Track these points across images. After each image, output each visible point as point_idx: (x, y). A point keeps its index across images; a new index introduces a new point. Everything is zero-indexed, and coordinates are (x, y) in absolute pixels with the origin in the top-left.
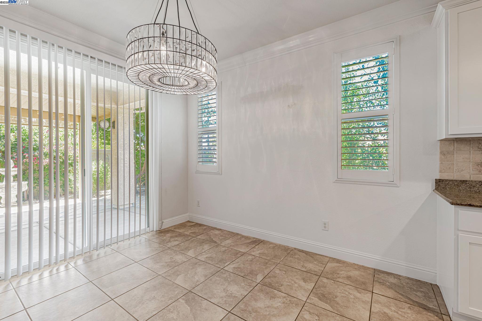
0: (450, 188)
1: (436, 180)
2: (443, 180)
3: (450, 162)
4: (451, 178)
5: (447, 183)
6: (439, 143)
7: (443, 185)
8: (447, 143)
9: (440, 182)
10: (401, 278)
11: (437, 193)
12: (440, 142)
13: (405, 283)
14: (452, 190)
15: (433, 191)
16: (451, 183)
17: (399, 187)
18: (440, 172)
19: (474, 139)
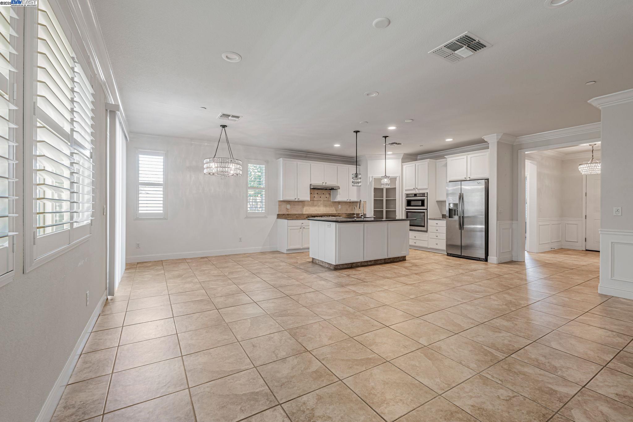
1: (277, 214)
3: (281, 208)
7: (279, 215)
12: (279, 201)
14: (281, 217)
15: (277, 218)
16: (281, 214)
17: (267, 218)
18: (279, 211)
19: (286, 201)
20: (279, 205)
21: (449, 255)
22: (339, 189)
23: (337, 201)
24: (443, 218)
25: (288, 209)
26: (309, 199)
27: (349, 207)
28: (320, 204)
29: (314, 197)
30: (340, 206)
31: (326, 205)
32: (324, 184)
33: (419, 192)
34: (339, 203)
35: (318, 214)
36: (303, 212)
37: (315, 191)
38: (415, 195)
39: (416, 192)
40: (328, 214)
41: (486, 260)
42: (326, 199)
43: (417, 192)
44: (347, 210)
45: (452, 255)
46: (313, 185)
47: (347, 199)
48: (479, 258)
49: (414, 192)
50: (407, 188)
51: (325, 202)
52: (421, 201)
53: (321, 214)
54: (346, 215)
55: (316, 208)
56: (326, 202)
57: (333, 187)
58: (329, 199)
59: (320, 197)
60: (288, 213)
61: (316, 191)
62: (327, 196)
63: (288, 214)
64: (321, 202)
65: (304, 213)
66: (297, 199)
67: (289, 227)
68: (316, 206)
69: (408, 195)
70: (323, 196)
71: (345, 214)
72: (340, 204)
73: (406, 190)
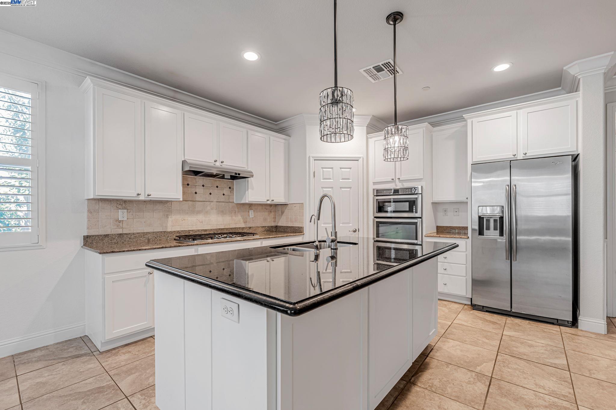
0: (96, 243)
1: (84, 236)
2: (90, 236)
3: (96, 220)
4: (97, 234)
5: (94, 238)
6: (86, 202)
7: (89, 240)
8: (94, 202)
9: (87, 238)
10: (48, 348)
11: (85, 249)
12: (88, 201)
13: (54, 349)
14: (98, 244)
15: (81, 248)
16: (97, 238)
17: (45, 248)
18: (88, 228)
19: (113, 200)
20: (89, 211)
21: (474, 307)
22: (252, 176)
23: (247, 202)
24: (438, 232)
25: (120, 222)
26: (179, 196)
27: (269, 214)
28: (209, 208)
29: (196, 193)
30: (252, 214)
31: (223, 211)
32: (218, 164)
33: (403, 185)
34: (251, 206)
35: (206, 230)
36: (166, 227)
37: (197, 180)
38: (396, 192)
39: (396, 185)
40: (227, 229)
41: (574, 323)
42: (222, 198)
43: (399, 186)
44: (265, 220)
45: (485, 309)
46: (190, 164)
47: (269, 199)
48: (557, 320)
49: (392, 186)
50: (378, 180)
51: (221, 204)
52: (408, 203)
53: (211, 230)
54: (263, 229)
55: (201, 217)
56: (223, 204)
57: (237, 172)
58: (229, 199)
59: (210, 194)
60: (120, 231)
61: (200, 180)
62: (226, 191)
63: (120, 235)
64: (212, 204)
65: (169, 230)
66: (143, 194)
67: (107, 276)
68: (199, 212)
69: (378, 193)
70: (215, 191)
71: (262, 227)
72: (251, 209)
73: (374, 183)
